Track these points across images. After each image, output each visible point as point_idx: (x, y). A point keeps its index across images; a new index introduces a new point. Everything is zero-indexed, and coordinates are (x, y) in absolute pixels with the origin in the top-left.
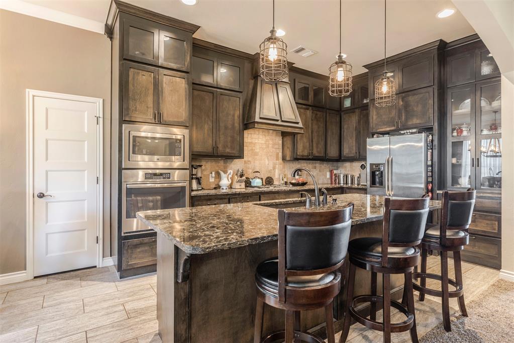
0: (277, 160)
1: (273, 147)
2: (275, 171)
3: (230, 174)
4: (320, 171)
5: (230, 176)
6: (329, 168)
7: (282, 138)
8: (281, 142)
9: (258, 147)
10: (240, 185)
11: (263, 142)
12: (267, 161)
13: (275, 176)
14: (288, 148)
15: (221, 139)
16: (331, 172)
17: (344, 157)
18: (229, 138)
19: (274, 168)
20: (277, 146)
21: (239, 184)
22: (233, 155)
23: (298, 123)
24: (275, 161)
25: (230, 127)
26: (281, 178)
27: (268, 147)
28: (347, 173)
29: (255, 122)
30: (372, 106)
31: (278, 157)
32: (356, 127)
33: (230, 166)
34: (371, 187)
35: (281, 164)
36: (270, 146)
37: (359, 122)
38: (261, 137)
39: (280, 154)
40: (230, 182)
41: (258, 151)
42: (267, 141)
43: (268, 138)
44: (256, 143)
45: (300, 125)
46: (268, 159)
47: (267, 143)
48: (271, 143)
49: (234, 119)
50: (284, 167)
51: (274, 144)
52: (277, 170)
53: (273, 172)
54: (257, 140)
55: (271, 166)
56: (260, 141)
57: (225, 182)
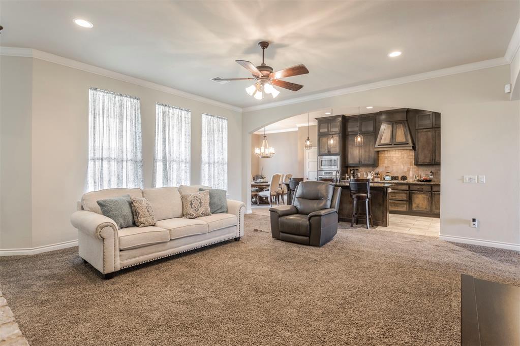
0: (411, 166)
1: (407, 158)
2: (409, 173)
13: (409, 176)
19: (409, 170)
20: (411, 157)
23: (407, 144)
24: (409, 167)
26: (414, 177)
27: (403, 158)
35: (414, 168)
36: (405, 157)
44: (393, 156)
50: (418, 170)
51: (408, 156)
52: (411, 172)
53: (407, 173)
54: (394, 155)
55: (406, 169)
56: (397, 155)
57: (370, 177)
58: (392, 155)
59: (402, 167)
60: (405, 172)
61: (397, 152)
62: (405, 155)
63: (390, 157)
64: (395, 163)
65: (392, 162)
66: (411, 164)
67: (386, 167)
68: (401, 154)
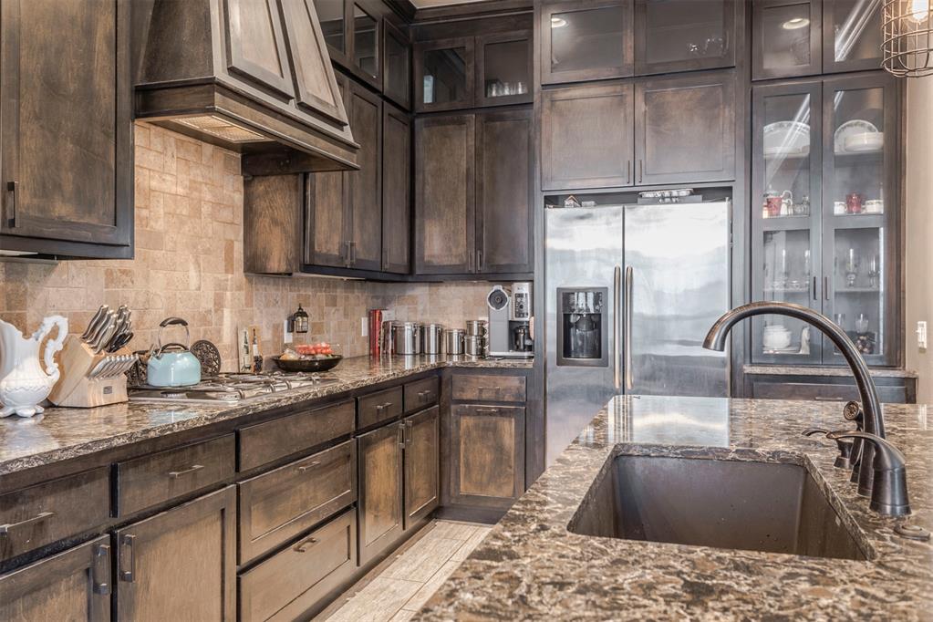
0: (227, 271)
1: (213, 216)
2: (221, 318)
3: (54, 334)
4: (346, 315)
5: (54, 346)
6: (366, 303)
7: (247, 184)
8: (239, 198)
9: (162, 212)
10: (108, 390)
11: (180, 190)
12: (193, 273)
13: (220, 340)
14: (275, 222)
15: (25, 143)
16: (373, 315)
17: (429, 265)
18: (70, 146)
19: (219, 304)
20: (226, 215)
21: (103, 383)
22: (88, 236)
23: (339, 124)
24: (222, 277)
25: (72, 87)
26: (242, 344)
27: (197, 212)
28: (419, 318)
29: (212, 84)
30: (547, 103)
31: (232, 259)
32: (468, 170)
33: (40, 296)
34: (559, 363)
35: (239, 288)
36: (206, 209)
37: (478, 155)
38: (173, 165)
39: (239, 247)
40: (56, 377)
41: (159, 225)
42: (193, 186)
43: (197, 173)
45: (347, 135)
46: (197, 263)
47: (195, 194)
48: (208, 197)
49: (90, 51)
50: (249, 303)
51: (218, 205)
52: (227, 312)
53: (213, 318)
55: (209, 296)
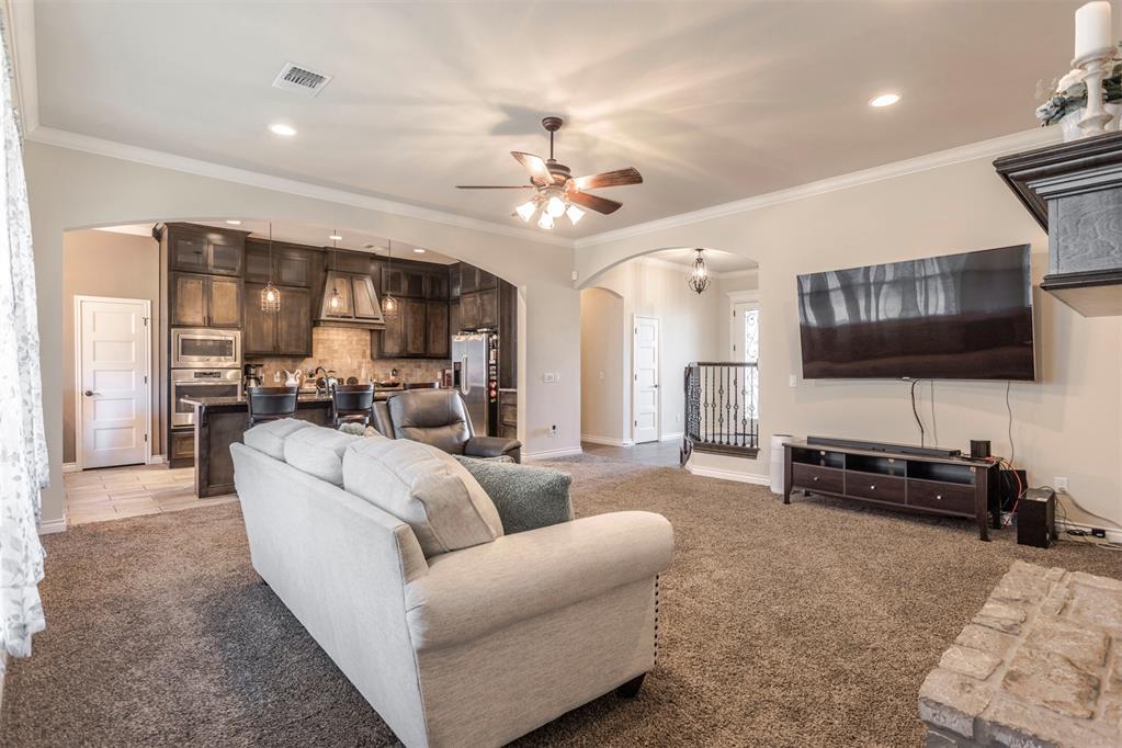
0: (363, 358)
3: (298, 374)
9: (337, 344)
13: (360, 376)
15: (283, 337)
18: (294, 337)
20: (364, 343)
22: (299, 354)
23: (377, 319)
24: (361, 360)
26: (369, 378)
27: (351, 343)
29: (323, 320)
33: (298, 366)
35: (369, 363)
36: (354, 343)
39: (368, 352)
40: (298, 382)
41: (336, 348)
43: (351, 333)
44: (334, 339)
45: (381, 321)
46: (351, 357)
48: (357, 340)
50: (373, 367)
52: (363, 370)
53: (358, 372)
54: (335, 337)
55: (355, 365)
56: (340, 337)
57: (292, 382)
58: (331, 337)
59: (349, 360)
60: (354, 371)
61: (341, 331)
62: (355, 338)
63: (328, 340)
64: (336, 352)
65: (331, 351)
66: (364, 356)
67: (320, 361)
68: (349, 337)
